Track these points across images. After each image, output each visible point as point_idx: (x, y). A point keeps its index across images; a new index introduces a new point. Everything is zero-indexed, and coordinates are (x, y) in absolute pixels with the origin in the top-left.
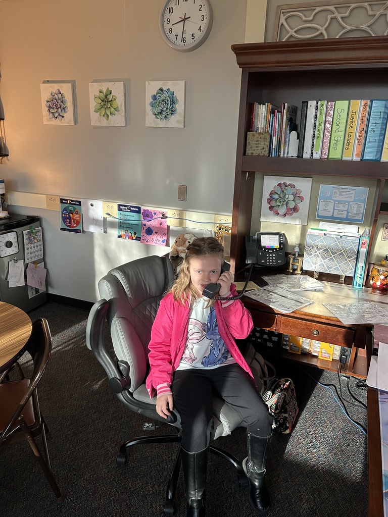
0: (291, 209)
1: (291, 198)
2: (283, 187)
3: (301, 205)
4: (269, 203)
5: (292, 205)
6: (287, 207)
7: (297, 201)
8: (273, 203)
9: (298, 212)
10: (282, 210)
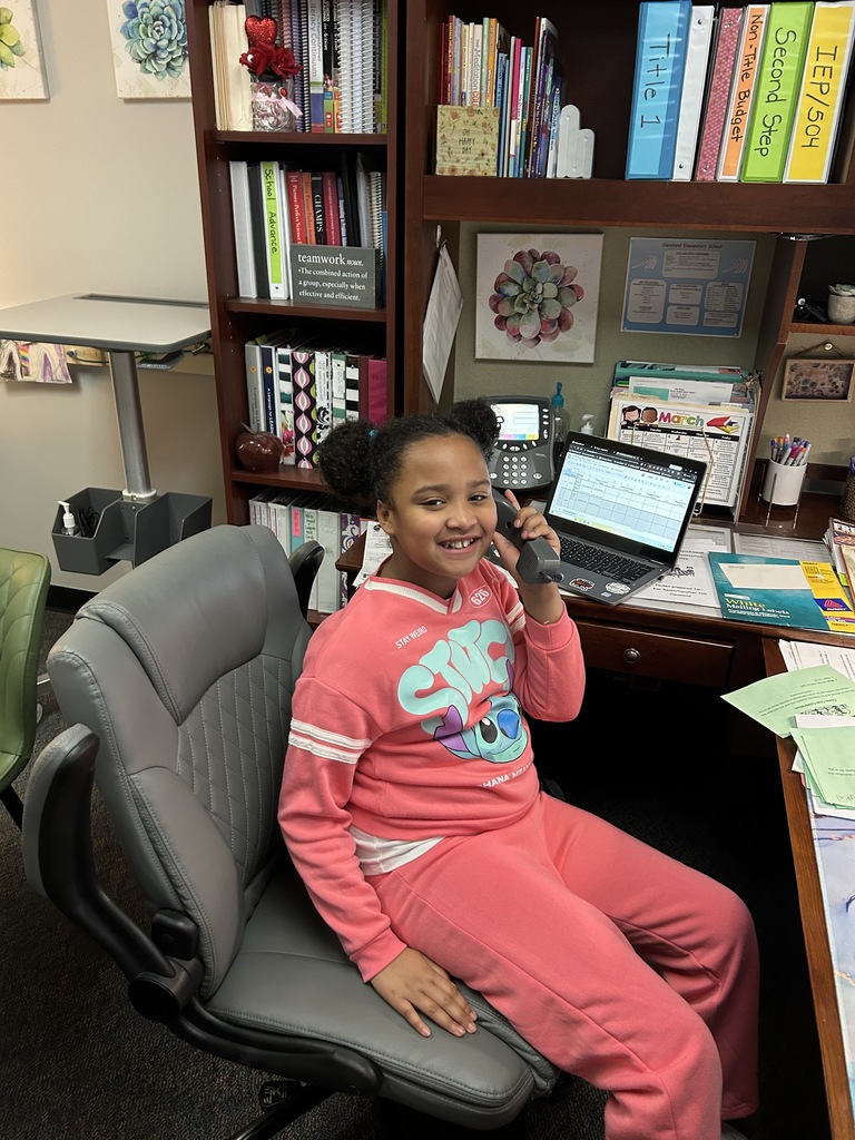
0: (552, 323)
1: (551, 290)
2: (528, 262)
3: (576, 311)
4: (495, 309)
5: (553, 311)
6: (541, 316)
7: (568, 298)
8: (505, 310)
9: (569, 328)
10: (529, 328)
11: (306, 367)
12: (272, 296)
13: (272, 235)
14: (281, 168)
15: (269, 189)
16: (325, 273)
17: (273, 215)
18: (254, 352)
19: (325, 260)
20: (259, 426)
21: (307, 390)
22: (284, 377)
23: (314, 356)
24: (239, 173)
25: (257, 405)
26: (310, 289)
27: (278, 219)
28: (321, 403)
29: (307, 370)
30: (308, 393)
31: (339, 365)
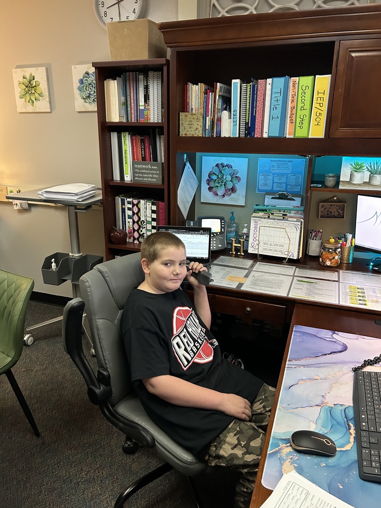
0: (229, 190)
1: (229, 178)
2: (221, 167)
3: (238, 186)
4: (208, 184)
5: (230, 185)
6: (225, 187)
7: (235, 181)
8: (212, 184)
9: (235, 192)
10: (221, 191)
11: (137, 205)
12: (125, 179)
13: (125, 158)
14: (129, 134)
15: (124, 141)
16: (144, 171)
17: (126, 151)
18: (119, 200)
19: (144, 167)
20: (119, 228)
21: (137, 214)
22: (129, 209)
23: (140, 201)
24: (114, 137)
25: (119, 220)
26: (139, 177)
27: (128, 152)
28: (142, 219)
29: (137, 206)
30: (138, 215)
31: (149, 204)
